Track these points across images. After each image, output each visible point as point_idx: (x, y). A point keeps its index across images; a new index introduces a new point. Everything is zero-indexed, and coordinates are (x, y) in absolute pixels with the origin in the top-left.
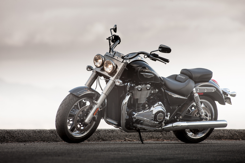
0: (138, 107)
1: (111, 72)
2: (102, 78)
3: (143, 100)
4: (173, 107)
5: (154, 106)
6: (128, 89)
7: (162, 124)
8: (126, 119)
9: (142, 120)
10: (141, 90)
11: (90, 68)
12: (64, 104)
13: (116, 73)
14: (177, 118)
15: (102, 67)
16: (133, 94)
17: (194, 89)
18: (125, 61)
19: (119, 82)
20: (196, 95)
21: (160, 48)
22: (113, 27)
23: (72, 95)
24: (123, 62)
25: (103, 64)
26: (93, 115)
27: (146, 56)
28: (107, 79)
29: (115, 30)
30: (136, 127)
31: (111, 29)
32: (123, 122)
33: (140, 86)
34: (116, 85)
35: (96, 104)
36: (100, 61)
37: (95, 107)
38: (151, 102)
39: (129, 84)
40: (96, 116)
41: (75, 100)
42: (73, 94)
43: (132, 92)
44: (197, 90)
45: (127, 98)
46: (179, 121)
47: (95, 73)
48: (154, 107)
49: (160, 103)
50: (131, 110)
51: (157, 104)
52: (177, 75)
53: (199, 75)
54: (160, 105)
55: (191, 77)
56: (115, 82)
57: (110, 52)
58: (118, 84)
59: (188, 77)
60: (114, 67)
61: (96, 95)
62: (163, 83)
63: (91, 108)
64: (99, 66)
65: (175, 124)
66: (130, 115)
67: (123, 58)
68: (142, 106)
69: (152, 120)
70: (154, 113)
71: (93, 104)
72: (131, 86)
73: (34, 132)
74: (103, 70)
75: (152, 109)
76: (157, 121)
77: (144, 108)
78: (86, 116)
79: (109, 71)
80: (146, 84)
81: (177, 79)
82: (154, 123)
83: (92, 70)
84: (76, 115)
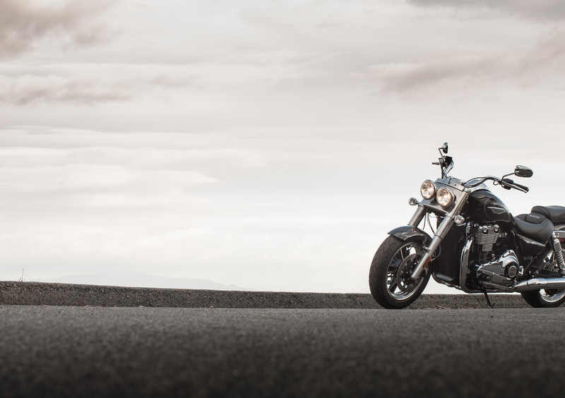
0: (482, 257)
1: (449, 204)
2: (433, 214)
3: (488, 248)
4: (527, 258)
5: (505, 255)
6: (467, 232)
7: (514, 282)
8: (467, 275)
9: (488, 276)
10: (487, 233)
11: (413, 201)
12: (382, 251)
13: (453, 208)
14: (532, 274)
15: (434, 199)
16: (475, 238)
17: (554, 233)
18: (466, 190)
19: (460, 219)
20: (557, 241)
21: (516, 170)
22: (442, 146)
23: (392, 238)
24: (463, 190)
25: (435, 194)
26: (423, 267)
27: (496, 183)
28: (440, 216)
29: (445, 150)
30: (481, 285)
31: (439, 149)
32: (463, 278)
33: (485, 227)
34: (455, 224)
35: (427, 251)
36: (431, 190)
37: (426, 256)
38: (499, 250)
39: (469, 224)
40: (426, 269)
41: (398, 245)
42: (395, 237)
43: (474, 236)
44: (556, 234)
45: (469, 244)
46: (534, 278)
47: (422, 209)
48: (503, 257)
49: (511, 251)
50: (472, 261)
51: (508, 253)
52: (527, 215)
53: (558, 214)
54: (512, 254)
55: (548, 217)
56: (453, 219)
57: (442, 178)
58: (458, 221)
59: (544, 217)
60: (452, 197)
61: (426, 239)
62: (514, 224)
63: (419, 257)
64: (428, 197)
65: (530, 282)
66: (472, 268)
67: (463, 184)
68: (487, 256)
69: (502, 275)
70: (504, 265)
71: (421, 250)
72: (472, 227)
73: (327, 295)
74: (435, 202)
75: (501, 259)
76: (509, 277)
77: (490, 259)
78: (414, 269)
79: (445, 204)
80: (493, 224)
81: (527, 219)
82: (504, 280)
83: (417, 204)
84: (398, 268)
